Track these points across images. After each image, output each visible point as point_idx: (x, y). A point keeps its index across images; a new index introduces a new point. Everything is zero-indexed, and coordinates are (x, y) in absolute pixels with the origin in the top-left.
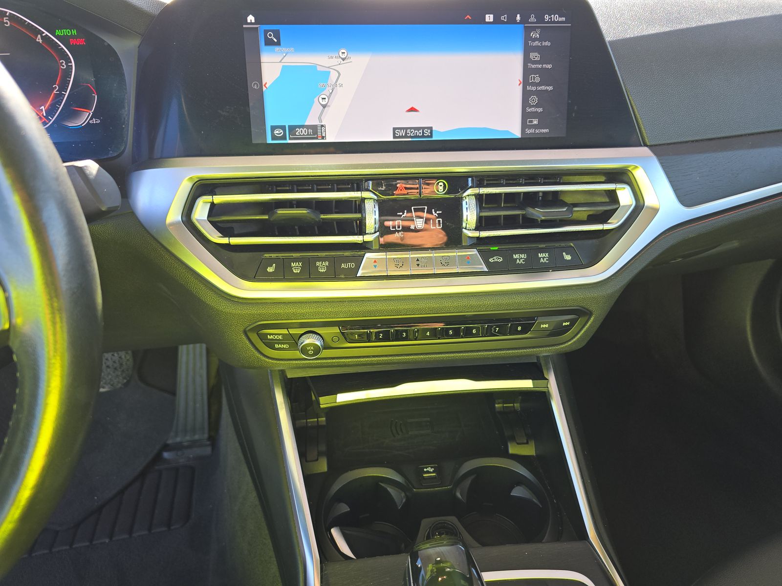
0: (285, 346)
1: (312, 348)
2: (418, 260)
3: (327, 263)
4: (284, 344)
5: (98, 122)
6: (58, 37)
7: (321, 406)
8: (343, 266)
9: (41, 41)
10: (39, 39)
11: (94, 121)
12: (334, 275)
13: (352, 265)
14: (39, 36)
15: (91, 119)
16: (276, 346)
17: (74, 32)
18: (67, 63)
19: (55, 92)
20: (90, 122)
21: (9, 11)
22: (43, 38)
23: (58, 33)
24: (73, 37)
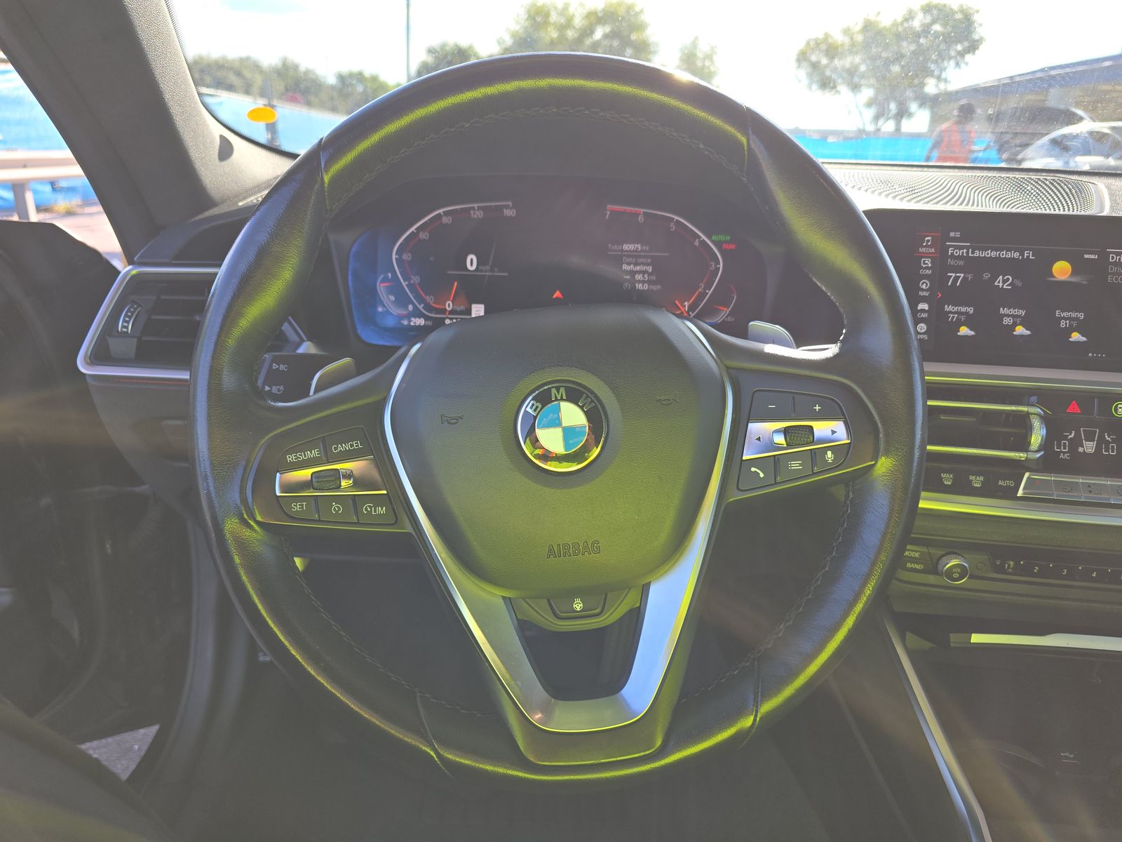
0: (918, 567)
1: (959, 570)
2: (1089, 486)
3: (982, 478)
4: (918, 563)
5: (733, 320)
6: (714, 242)
7: (952, 645)
8: (1000, 483)
9: (697, 244)
10: (697, 243)
11: (729, 319)
12: (989, 491)
13: (1011, 483)
14: (697, 240)
15: (727, 316)
16: (909, 565)
17: (728, 238)
18: (716, 265)
19: (700, 290)
20: (726, 320)
21: (676, 218)
22: (700, 242)
23: (714, 238)
24: (726, 242)
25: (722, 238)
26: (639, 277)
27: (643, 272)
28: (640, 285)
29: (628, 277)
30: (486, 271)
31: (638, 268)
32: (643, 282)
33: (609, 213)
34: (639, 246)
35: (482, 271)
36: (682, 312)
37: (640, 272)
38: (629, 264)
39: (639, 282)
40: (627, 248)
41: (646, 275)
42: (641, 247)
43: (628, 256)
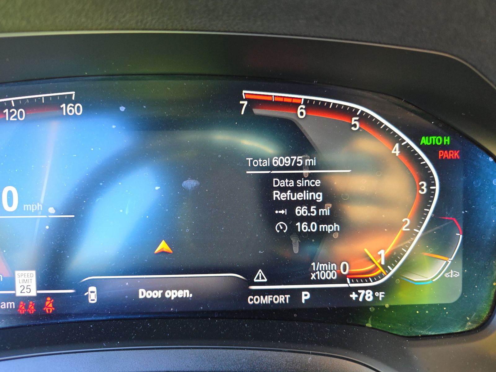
6: (423, 148)
9: (398, 153)
10: (396, 150)
11: (451, 274)
14: (397, 146)
15: (448, 271)
17: (447, 140)
18: (428, 187)
19: (404, 229)
20: (446, 275)
21: (361, 108)
22: (401, 147)
23: (425, 141)
24: (443, 147)
25: (436, 140)
26: (301, 211)
27: (309, 203)
28: (304, 224)
29: (282, 212)
30: (36, 213)
31: (299, 196)
32: (309, 219)
33: (246, 103)
34: (299, 159)
35: (29, 213)
36: (376, 266)
37: (302, 203)
38: (283, 190)
39: (302, 219)
40: (279, 163)
41: (313, 208)
42: (304, 160)
43: (282, 177)
